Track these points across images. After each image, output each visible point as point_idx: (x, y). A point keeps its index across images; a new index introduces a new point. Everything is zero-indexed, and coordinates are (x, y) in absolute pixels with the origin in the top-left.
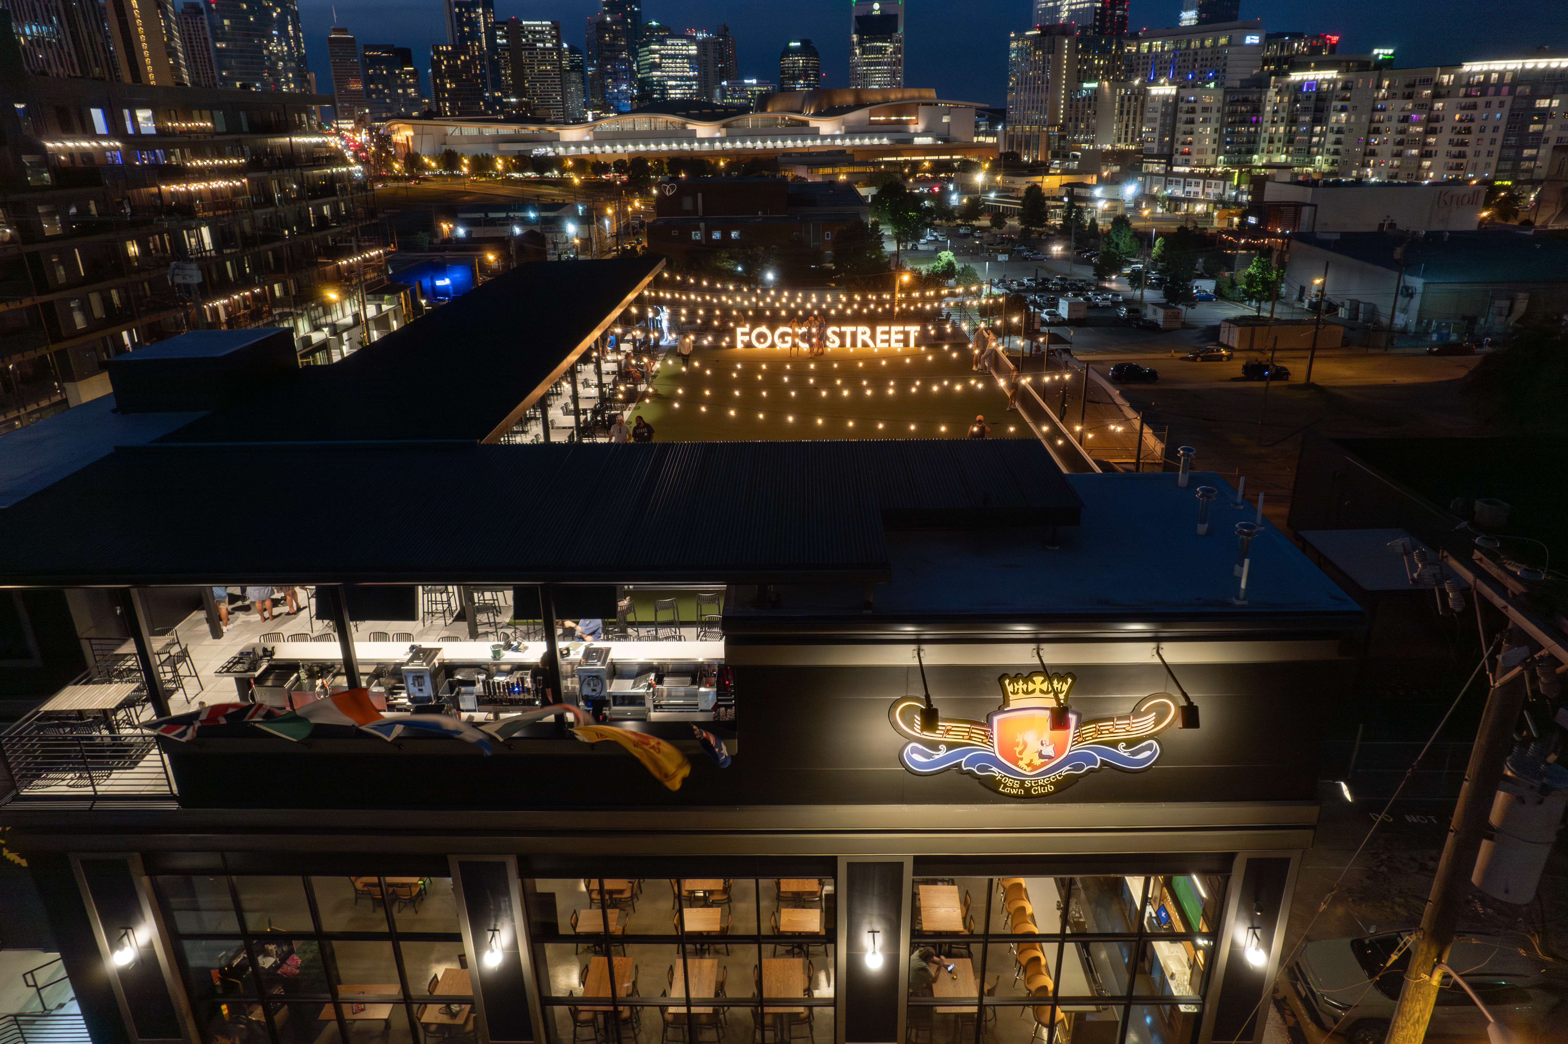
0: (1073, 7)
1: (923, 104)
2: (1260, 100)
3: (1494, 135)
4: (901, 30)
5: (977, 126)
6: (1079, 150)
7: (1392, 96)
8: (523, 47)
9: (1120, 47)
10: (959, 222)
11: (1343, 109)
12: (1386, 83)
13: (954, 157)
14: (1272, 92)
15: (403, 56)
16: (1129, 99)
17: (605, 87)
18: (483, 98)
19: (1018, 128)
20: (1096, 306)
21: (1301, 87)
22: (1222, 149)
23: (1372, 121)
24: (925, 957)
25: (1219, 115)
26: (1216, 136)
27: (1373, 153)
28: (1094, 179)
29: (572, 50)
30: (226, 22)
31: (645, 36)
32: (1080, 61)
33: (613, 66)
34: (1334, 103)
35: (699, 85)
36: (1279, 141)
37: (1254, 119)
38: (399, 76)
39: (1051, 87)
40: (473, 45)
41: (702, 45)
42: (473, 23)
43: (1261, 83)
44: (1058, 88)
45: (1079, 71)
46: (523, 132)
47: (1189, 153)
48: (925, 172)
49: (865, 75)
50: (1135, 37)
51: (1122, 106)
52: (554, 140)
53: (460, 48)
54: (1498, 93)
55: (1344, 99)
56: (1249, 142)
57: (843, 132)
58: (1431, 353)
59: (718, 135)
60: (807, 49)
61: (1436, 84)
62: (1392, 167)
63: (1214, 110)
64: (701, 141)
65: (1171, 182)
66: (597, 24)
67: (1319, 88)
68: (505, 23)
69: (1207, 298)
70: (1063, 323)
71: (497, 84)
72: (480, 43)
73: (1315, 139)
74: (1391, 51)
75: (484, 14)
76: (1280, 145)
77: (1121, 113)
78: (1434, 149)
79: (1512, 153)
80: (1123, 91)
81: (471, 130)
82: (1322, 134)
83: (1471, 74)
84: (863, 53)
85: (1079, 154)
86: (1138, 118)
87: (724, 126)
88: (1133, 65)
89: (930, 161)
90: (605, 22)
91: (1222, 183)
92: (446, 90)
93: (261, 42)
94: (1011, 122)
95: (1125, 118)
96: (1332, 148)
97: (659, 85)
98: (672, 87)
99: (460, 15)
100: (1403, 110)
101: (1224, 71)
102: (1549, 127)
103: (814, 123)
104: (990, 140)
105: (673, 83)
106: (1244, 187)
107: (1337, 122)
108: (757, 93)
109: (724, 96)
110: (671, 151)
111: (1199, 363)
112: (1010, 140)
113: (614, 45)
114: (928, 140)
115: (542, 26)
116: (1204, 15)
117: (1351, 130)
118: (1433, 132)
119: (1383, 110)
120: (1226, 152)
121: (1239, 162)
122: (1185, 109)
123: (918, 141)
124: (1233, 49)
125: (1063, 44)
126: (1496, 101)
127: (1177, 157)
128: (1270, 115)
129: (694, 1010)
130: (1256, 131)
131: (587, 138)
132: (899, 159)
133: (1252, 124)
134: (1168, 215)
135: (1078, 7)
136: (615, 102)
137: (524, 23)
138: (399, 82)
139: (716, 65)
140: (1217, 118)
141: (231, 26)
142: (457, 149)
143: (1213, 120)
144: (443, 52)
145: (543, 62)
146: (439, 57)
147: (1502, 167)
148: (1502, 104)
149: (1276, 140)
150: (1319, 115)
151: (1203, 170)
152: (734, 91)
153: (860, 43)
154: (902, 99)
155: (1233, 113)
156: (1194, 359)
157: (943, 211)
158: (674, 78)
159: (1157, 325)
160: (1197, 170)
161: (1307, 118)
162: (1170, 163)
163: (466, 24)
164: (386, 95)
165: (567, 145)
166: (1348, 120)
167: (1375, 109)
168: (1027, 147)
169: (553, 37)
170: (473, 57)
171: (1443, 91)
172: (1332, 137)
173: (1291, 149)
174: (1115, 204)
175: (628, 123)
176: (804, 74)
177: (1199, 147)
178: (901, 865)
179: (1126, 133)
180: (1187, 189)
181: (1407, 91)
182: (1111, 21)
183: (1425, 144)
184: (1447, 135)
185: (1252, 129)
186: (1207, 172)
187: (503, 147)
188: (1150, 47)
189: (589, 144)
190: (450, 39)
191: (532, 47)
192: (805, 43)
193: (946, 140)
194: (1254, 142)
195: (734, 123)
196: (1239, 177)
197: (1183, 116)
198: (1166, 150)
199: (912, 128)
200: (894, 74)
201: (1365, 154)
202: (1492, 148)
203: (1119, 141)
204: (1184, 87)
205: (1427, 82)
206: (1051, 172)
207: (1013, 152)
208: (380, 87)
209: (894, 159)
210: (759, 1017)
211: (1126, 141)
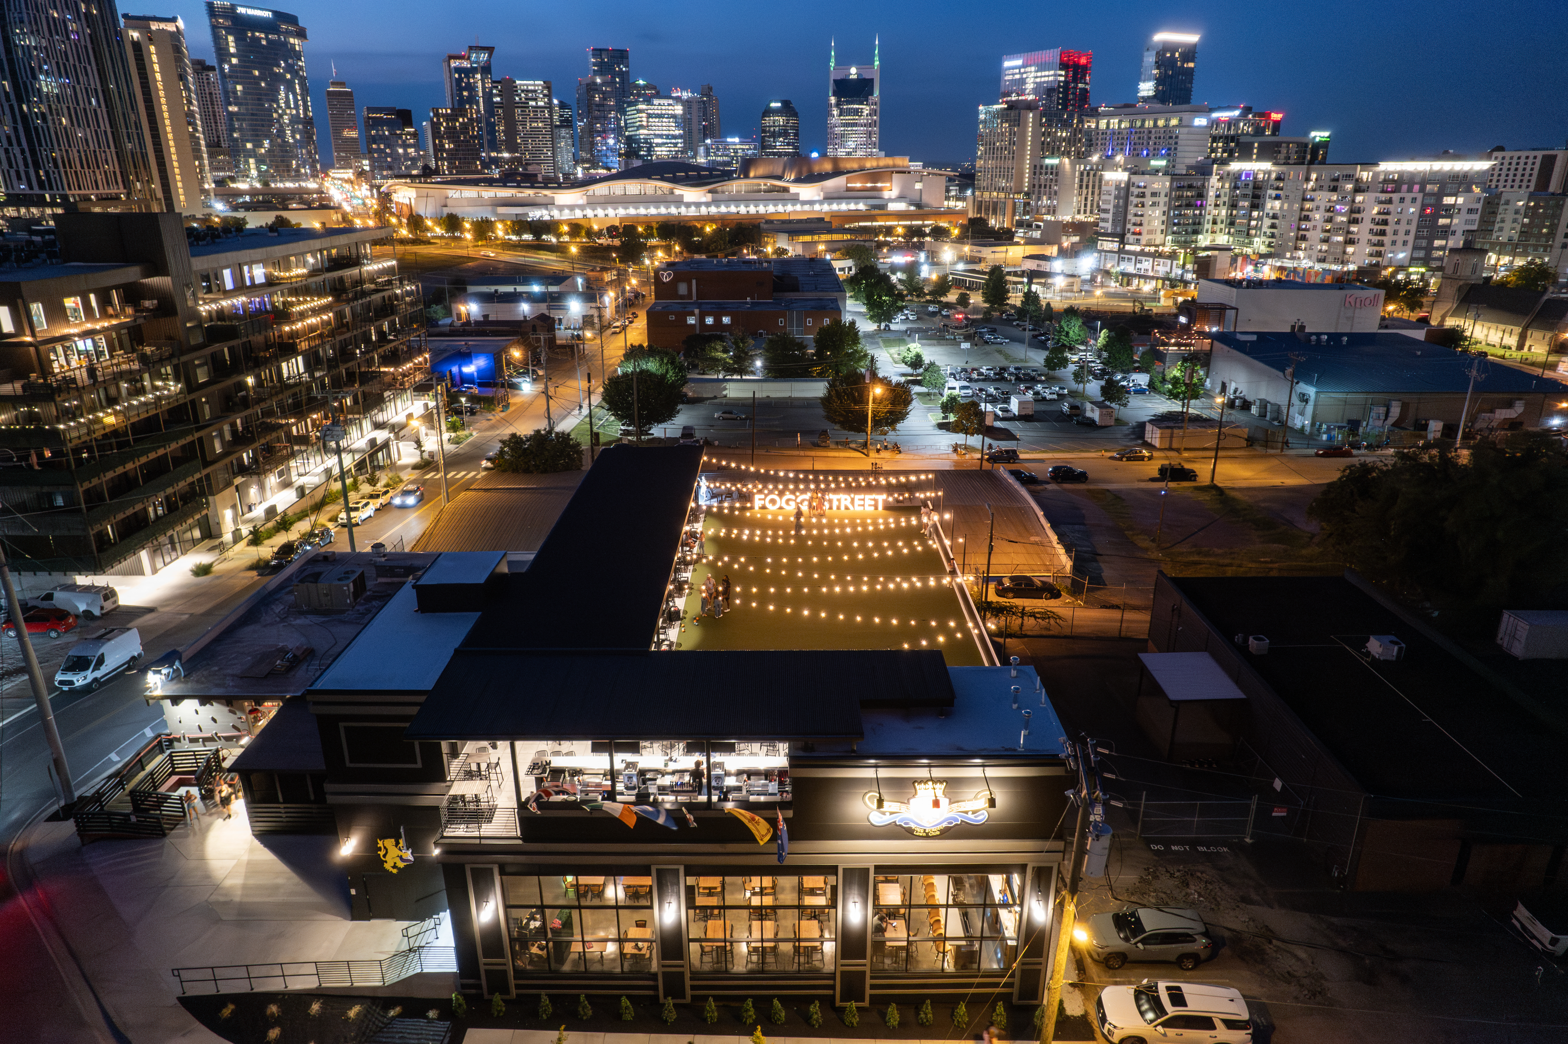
0: (1038, 80)
1: (897, 172)
2: (1203, 186)
3: (1408, 227)
4: (876, 93)
5: (948, 191)
6: (1042, 221)
7: (1319, 188)
8: (515, 105)
9: (1080, 121)
10: (928, 297)
11: (1277, 197)
12: (1314, 176)
13: (926, 222)
14: (1214, 180)
15: (405, 117)
16: (1088, 175)
17: (593, 144)
18: (479, 158)
19: (986, 195)
20: (1044, 399)
21: (1240, 175)
22: (1170, 231)
23: (1302, 209)
24: (881, 919)
25: (1167, 199)
26: (1165, 218)
27: (1304, 238)
28: (1053, 250)
29: (562, 106)
30: (239, 88)
31: (632, 94)
32: (1043, 134)
33: (602, 125)
34: (1270, 192)
35: (684, 143)
36: (1222, 222)
37: (1199, 203)
38: (400, 136)
39: (1017, 156)
40: (471, 108)
41: (687, 104)
42: (471, 88)
43: (1204, 170)
44: (1022, 157)
45: (1043, 143)
46: (520, 195)
47: (1140, 234)
48: (898, 236)
49: (842, 136)
50: (1095, 113)
51: (1081, 180)
52: (548, 204)
53: (459, 110)
54: (1410, 190)
55: (1278, 188)
56: (1194, 224)
57: (821, 198)
58: (1317, 455)
59: (704, 200)
60: (788, 109)
61: (1357, 180)
62: (1320, 251)
63: (1163, 195)
64: (688, 205)
65: (1123, 258)
66: (588, 85)
67: (1255, 178)
68: (499, 82)
69: (1140, 392)
70: (1014, 418)
71: (494, 145)
72: (478, 106)
73: (1253, 223)
74: (1327, 134)
75: (482, 80)
76: (1223, 226)
77: (1081, 187)
78: (1356, 237)
79: (1424, 243)
80: (1082, 167)
81: (470, 192)
82: (1259, 219)
83: (1387, 173)
84: (840, 115)
85: (1041, 224)
86: (1097, 191)
87: (710, 192)
88: (1092, 141)
89: (904, 226)
90: (595, 83)
91: (1169, 262)
92: (445, 150)
93: (271, 106)
94: (979, 188)
95: (1085, 191)
96: (1269, 231)
97: (646, 143)
98: (658, 145)
99: (460, 80)
100: (1330, 201)
101: (1176, 149)
102: (1456, 221)
103: (794, 189)
104: (960, 205)
105: (659, 141)
106: (1189, 266)
107: (1272, 208)
108: (740, 153)
109: (707, 154)
110: (659, 215)
111: (1124, 463)
112: (979, 206)
113: (603, 105)
114: (901, 206)
115: (534, 85)
116: (1160, 88)
117: (1284, 217)
118: (1355, 221)
119: (1312, 200)
120: (1174, 233)
121: (1185, 242)
122: (1136, 193)
123: (893, 207)
124: (1185, 130)
125: (1027, 118)
126: (1409, 196)
127: (1130, 237)
128: (1214, 199)
129: (766, 944)
130: (1201, 214)
131: (581, 202)
132: (875, 224)
133: (1196, 207)
134: (1121, 290)
135: (1043, 79)
136: (604, 160)
137: (518, 82)
138: (400, 142)
139: (700, 122)
140: (1165, 203)
141: (244, 92)
142: (458, 211)
143: (1162, 204)
144: (443, 115)
145: (535, 119)
146: (438, 119)
147: (1416, 255)
148: (1414, 200)
149: (1219, 221)
150: (1256, 201)
151: (1153, 249)
152: (718, 149)
153: (838, 105)
154: (878, 167)
155: (1179, 198)
156: (1121, 459)
157: (914, 286)
158: (661, 136)
159: (1093, 421)
160: (1147, 249)
161: (1246, 204)
162: (1122, 242)
163: (465, 89)
164: (387, 155)
165: (561, 208)
166: (1281, 208)
167: (1304, 199)
168: (995, 212)
169: (545, 95)
170: (471, 120)
171: (1363, 186)
172: (1267, 222)
173: (1232, 230)
174: (1071, 280)
175: (618, 187)
176: (784, 133)
177: (1150, 228)
178: (868, 869)
179: (1086, 205)
180: (1138, 266)
181: (1332, 184)
182: (1074, 94)
183: (1349, 232)
184: (1367, 225)
185: (1197, 212)
186: (1156, 251)
187: (502, 210)
188: (1108, 124)
189: (582, 207)
190: (449, 104)
191: (524, 105)
192: (786, 104)
193: (919, 206)
194: (1199, 224)
195: (720, 189)
196: (1185, 258)
197: (1134, 200)
198: (1119, 229)
199: (886, 194)
200: (870, 135)
201: (1297, 239)
202: (1406, 238)
203: (1079, 212)
204: (1135, 173)
205: (1349, 177)
206: (1016, 239)
207: (981, 218)
208: (382, 146)
209: (869, 224)
210: (797, 950)
211: (1085, 212)
